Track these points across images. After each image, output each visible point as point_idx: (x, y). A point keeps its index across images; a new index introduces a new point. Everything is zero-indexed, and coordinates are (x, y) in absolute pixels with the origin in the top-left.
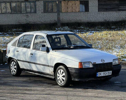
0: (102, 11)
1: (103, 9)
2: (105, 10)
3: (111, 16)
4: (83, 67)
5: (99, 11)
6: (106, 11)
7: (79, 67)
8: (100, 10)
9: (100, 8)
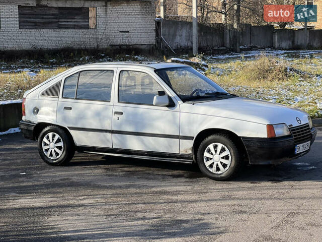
0: (27, 27)
1: (29, 24)
2: (32, 26)
3: (45, 38)
4: (277, 136)
5: (21, 27)
6: (36, 29)
7: (268, 135)
8: (23, 25)
9: (24, 22)
